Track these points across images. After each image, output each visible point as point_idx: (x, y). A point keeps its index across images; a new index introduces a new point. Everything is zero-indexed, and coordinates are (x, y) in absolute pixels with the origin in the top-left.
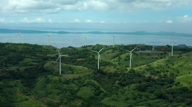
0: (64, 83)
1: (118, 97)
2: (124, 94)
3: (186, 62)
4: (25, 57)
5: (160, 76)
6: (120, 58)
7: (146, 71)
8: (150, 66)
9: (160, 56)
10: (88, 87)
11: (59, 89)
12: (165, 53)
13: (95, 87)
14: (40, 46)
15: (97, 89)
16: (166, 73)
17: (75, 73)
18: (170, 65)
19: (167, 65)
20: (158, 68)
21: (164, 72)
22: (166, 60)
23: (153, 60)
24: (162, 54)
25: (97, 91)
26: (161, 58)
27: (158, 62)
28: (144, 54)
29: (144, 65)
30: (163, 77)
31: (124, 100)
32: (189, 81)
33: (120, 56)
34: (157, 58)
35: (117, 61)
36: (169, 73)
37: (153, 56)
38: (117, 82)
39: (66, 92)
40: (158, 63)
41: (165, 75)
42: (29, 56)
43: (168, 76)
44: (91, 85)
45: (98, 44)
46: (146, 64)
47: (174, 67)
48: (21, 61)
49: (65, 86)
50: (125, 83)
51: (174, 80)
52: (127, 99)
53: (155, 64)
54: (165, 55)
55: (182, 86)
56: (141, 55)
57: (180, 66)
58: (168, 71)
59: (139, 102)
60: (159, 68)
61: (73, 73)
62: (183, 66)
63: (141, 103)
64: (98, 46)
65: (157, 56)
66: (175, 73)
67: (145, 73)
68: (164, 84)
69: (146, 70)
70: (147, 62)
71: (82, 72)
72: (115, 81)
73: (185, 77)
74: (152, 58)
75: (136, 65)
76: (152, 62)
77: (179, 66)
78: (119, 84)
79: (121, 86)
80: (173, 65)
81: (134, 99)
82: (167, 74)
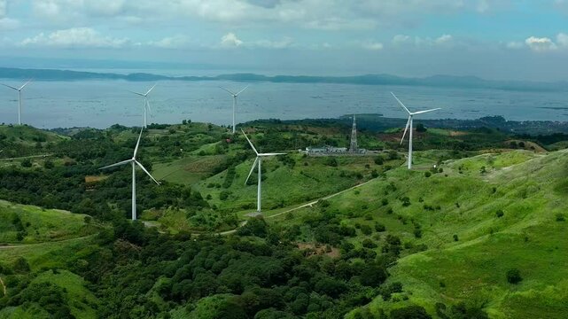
3: (451, 192)
5: (348, 247)
6: (232, 173)
7: (308, 226)
8: (326, 205)
9: (374, 167)
10: (25, 308)
12: (393, 157)
16: (373, 236)
18: (396, 206)
19: (385, 203)
20: (351, 216)
21: (367, 232)
22: (386, 183)
23: (345, 181)
24: (379, 161)
26: (375, 175)
27: (357, 193)
28: (318, 160)
29: (308, 200)
30: (357, 255)
32: (439, 277)
33: (236, 167)
34: (360, 177)
35: (219, 187)
36: (383, 236)
37: (344, 168)
38: (161, 282)
40: (355, 197)
41: (369, 245)
43: (378, 251)
44: (37, 301)
45: (189, 121)
46: (316, 198)
47: (407, 212)
50: (185, 290)
51: (389, 270)
53: (345, 199)
54: (392, 163)
55: (406, 299)
56: (306, 165)
57: (431, 209)
58: (381, 229)
60: (354, 214)
62: (439, 208)
64: (186, 127)
65: (359, 168)
66: (407, 237)
67: (299, 233)
68: (344, 290)
69: (308, 222)
70: (323, 189)
71: (58, 236)
72: (156, 276)
73: (431, 258)
74: (342, 175)
75: (283, 202)
76: (339, 191)
77: (426, 207)
79: (166, 300)
80: (405, 205)
82: (378, 238)
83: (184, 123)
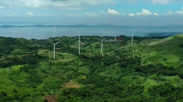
0: (64, 65)
1: (111, 71)
2: (115, 69)
4: (14, 48)
6: (91, 46)
10: (84, 66)
11: (63, 69)
12: (125, 42)
13: (90, 67)
14: (15, 39)
15: (92, 68)
16: (131, 56)
17: (65, 58)
18: (133, 50)
19: (130, 50)
22: (128, 46)
23: (118, 47)
24: (123, 43)
25: (92, 69)
26: (123, 45)
28: (110, 43)
30: (131, 59)
31: (116, 73)
34: (120, 46)
36: (133, 56)
37: (117, 44)
38: (102, 63)
39: (69, 71)
40: (122, 49)
42: (17, 47)
43: (134, 58)
48: (12, 51)
49: (66, 67)
50: (109, 63)
52: (118, 72)
56: (108, 43)
59: (127, 74)
61: (63, 58)
63: (128, 74)
64: (64, 38)
65: (119, 44)
68: (135, 63)
71: (71, 57)
72: (100, 62)
75: (106, 51)
77: (139, 50)
78: (104, 64)
80: (135, 50)
81: (123, 72)
83: (63, 36)
